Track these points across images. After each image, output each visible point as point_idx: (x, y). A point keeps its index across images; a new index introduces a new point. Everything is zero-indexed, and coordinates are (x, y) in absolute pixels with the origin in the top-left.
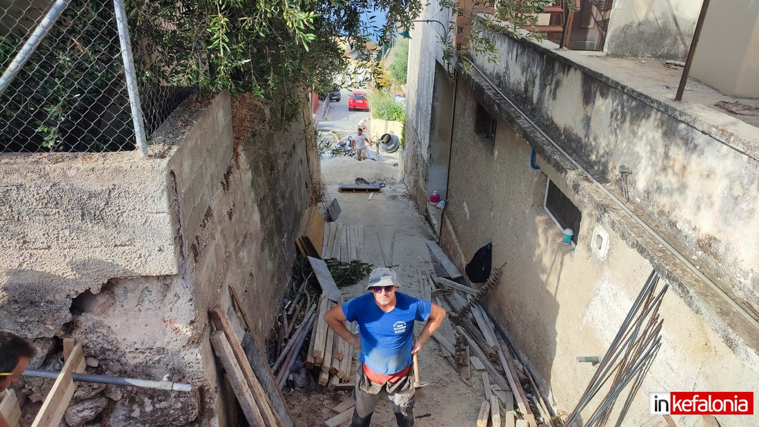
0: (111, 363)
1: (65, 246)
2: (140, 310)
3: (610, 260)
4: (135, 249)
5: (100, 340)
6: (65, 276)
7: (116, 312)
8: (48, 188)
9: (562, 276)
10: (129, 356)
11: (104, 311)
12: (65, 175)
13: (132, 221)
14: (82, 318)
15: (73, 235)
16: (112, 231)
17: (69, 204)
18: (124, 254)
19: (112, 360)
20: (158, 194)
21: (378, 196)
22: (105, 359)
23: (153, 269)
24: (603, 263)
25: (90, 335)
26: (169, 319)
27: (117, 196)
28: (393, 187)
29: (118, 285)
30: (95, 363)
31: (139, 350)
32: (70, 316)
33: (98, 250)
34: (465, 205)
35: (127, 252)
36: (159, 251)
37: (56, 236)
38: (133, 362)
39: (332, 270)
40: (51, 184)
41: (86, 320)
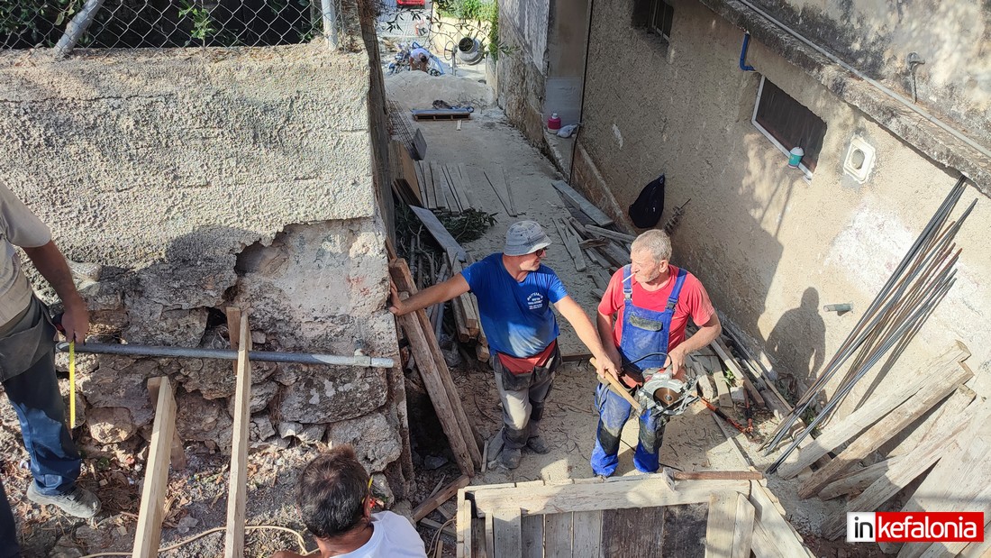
0: (284, 338)
1: (230, 180)
2: (319, 267)
3: (875, 182)
4: (322, 183)
5: (269, 308)
6: (228, 223)
7: (290, 270)
8: (208, 98)
9: (789, 209)
10: (305, 327)
11: (274, 270)
12: (232, 79)
13: (319, 144)
14: (247, 280)
15: (241, 165)
16: (293, 158)
17: (237, 122)
18: (307, 190)
19: (284, 334)
20: (356, 103)
21: (469, 125)
22: (275, 334)
23: (343, 210)
24: (862, 186)
25: (257, 303)
26: (356, 277)
27: (301, 107)
28: (485, 112)
29: (293, 234)
30: (261, 339)
31: (319, 320)
32: (235, 277)
33: (273, 186)
34: (615, 127)
35: (311, 187)
36: (353, 184)
37: (219, 167)
38: (310, 335)
39: (444, 223)
40: (212, 93)
41: (253, 282)
